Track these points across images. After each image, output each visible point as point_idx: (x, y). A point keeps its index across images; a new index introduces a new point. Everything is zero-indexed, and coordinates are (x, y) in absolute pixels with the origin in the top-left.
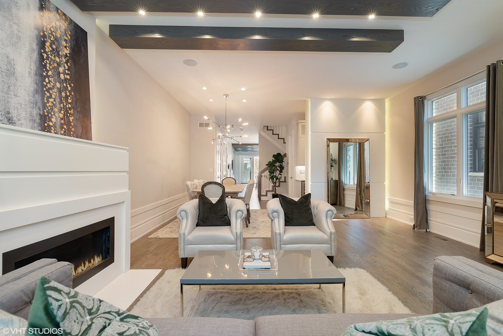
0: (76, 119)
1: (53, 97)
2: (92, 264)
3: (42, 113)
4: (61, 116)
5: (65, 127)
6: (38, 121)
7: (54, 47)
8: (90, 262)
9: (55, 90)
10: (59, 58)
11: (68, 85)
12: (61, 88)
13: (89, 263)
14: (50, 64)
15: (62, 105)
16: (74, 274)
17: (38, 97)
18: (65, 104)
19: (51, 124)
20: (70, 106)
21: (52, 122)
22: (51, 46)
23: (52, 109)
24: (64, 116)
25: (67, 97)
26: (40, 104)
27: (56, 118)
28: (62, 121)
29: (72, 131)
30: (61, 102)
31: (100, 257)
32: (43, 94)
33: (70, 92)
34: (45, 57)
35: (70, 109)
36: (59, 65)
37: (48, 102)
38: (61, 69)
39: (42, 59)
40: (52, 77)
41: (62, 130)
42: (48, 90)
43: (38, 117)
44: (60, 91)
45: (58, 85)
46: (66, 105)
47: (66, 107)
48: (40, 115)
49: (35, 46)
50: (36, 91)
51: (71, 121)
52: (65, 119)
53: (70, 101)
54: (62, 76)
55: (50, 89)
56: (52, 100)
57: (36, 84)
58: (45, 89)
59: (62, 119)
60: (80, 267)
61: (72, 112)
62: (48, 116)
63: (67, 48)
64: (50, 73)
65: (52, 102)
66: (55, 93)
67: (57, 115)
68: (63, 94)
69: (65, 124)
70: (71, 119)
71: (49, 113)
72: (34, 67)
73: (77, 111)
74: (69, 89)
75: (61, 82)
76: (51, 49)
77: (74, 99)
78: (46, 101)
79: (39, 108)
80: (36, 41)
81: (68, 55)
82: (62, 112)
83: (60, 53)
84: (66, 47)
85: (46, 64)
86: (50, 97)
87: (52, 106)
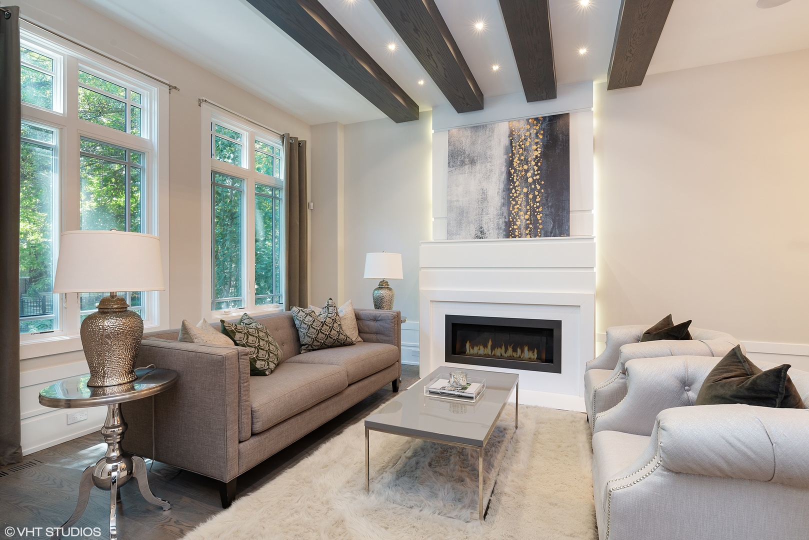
0: (546, 215)
1: (519, 202)
2: (518, 356)
3: (507, 220)
4: (527, 217)
5: (531, 226)
6: (503, 227)
7: (522, 158)
8: (515, 350)
9: (522, 196)
10: (527, 164)
11: (537, 185)
12: (528, 192)
13: (513, 351)
14: (517, 176)
15: (528, 207)
17: (505, 209)
18: (532, 205)
19: (515, 227)
20: (538, 204)
21: (517, 225)
22: (519, 159)
23: (517, 214)
24: (530, 216)
25: (535, 197)
26: (506, 214)
27: (522, 220)
28: (528, 222)
29: (539, 228)
30: (528, 204)
32: (510, 203)
33: (539, 191)
34: (512, 173)
35: (538, 207)
36: (527, 171)
37: (514, 209)
38: (529, 174)
39: (509, 174)
40: (519, 186)
41: (526, 230)
42: (514, 200)
43: (504, 224)
44: (527, 195)
45: (525, 190)
46: (533, 206)
47: (534, 208)
48: (505, 222)
49: (504, 169)
50: (503, 204)
51: (539, 218)
52: (531, 219)
53: (538, 200)
54: (530, 180)
55: (517, 197)
56: (518, 206)
57: (503, 198)
58: (511, 200)
59: (528, 220)
60: (499, 349)
61: (540, 209)
62: (513, 221)
63: (538, 149)
64: (517, 183)
65: (518, 208)
66: (521, 199)
67: (522, 218)
68: (531, 196)
69: (531, 224)
70: (539, 217)
71: (513, 218)
72: (502, 186)
73: (548, 207)
74: (539, 187)
75: (528, 185)
76: (519, 162)
77: (545, 195)
78: (511, 209)
79: (505, 217)
80: (505, 164)
81: (539, 155)
82: (529, 213)
83: (529, 159)
84: (536, 150)
85: (513, 179)
86: (517, 204)
87: (518, 212)
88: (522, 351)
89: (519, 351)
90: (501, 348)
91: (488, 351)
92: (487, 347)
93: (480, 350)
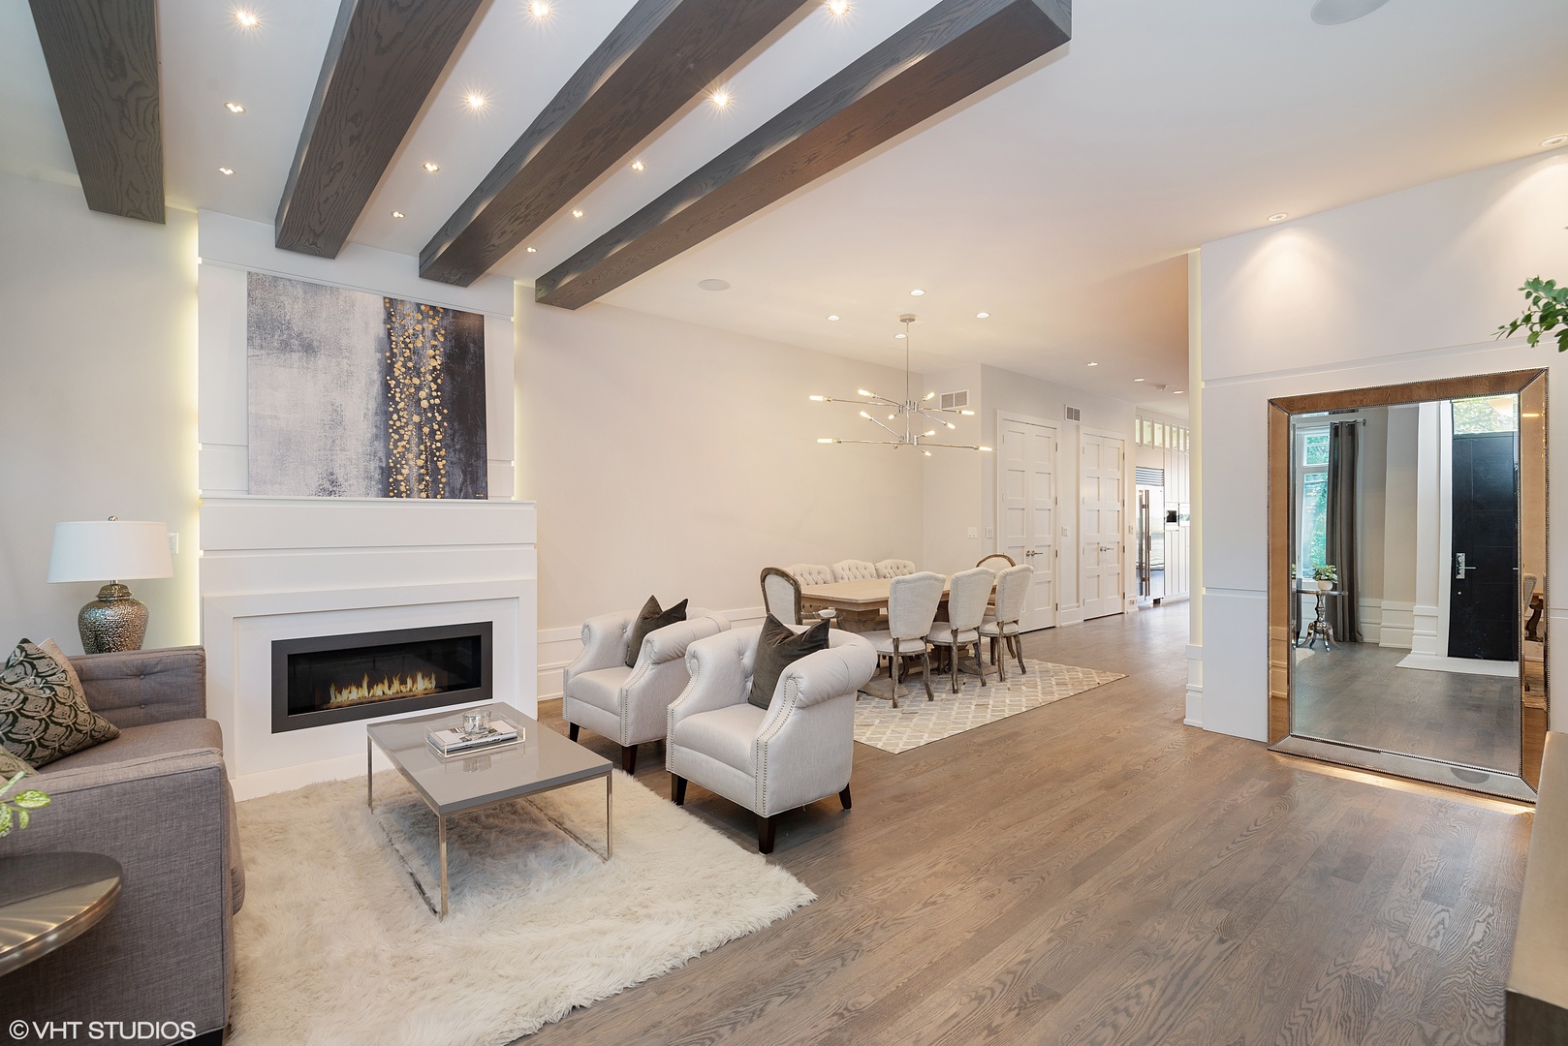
0: (452, 463)
1: (406, 437)
2: (408, 689)
3: (384, 465)
4: (421, 463)
5: (428, 478)
6: (377, 476)
7: (410, 364)
8: (403, 682)
9: (410, 427)
10: (419, 378)
11: (437, 414)
12: (421, 422)
13: (401, 684)
14: (401, 393)
15: (422, 447)
16: (367, 695)
17: (379, 445)
18: (428, 444)
19: (400, 477)
20: (439, 444)
21: (402, 474)
22: (404, 365)
23: (403, 456)
24: (426, 462)
25: (433, 432)
26: (381, 454)
27: (412, 467)
28: (422, 471)
29: (441, 483)
30: (421, 441)
31: (430, 679)
32: (388, 437)
33: (440, 424)
34: (392, 386)
35: (438, 449)
36: (419, 388)
37: (396, 447)
38: (422, 394)
39: (387, 387)
40: (405, 410)
41: (420, 484)
42: (396, 432)
43: (378, 471)
44: (419, 427)
45: (416, 419)
46: (431, 446)
47: (431, 449)
48: (381, 468)
49: (376, 376)
50: (376, 437)
51: (441, 467)
52: (427, 466)
53: (438, 437)
54: (424, 404)
55: (401, 427)
56: (404, 443)
57: (376, 426)
58: (391, 431)
59: (422, 467)
60: (380, 685)
61: (443, 453)
62: (395, 467)
63: (437, 357)
64: (401, 405)
65: (404, 447)
66: (409, 432)
67: (411, 463)
68: (426, 430)
69: (427, 474)
70: (440, 465)
71: (396, 462)
72: (372, 405)
73: (455, 451)
74: (439, 418)
75: (422, 412)
76: (403, 370)
77: (449, 431)
78: (392, 447)
79: (380, 459)
80: (378, 368)
81: (438, 367)
82: (423, 457)
83: (423, 370)
84: (434, 357)
85: (394, 396)
86: (401, 438)
87: (404, 452)
88: (414, 681)
89: (409, 681)
90: (383, 683)
91: (364, 692)
92: (361, 687)
93: (353, 694)
